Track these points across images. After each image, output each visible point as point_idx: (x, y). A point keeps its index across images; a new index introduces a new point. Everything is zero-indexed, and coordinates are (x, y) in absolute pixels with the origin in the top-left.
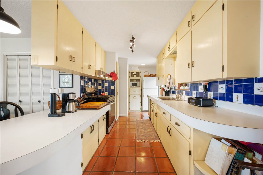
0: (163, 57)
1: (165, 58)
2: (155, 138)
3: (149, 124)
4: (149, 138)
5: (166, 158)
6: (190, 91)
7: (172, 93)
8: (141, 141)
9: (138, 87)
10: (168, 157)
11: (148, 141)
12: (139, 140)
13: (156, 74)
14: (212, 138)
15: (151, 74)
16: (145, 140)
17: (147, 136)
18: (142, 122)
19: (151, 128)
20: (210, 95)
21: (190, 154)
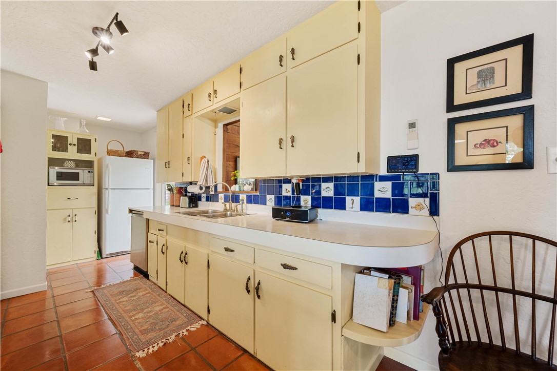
0: (187, 113)
1: (194, 116)
2: (186, 320)
3: (148, 288)
4: (171, 328)
5: (243, 357)
6: (260, 193)
7: (207, 201)
8: (153, 347)
9: (84, 185)
10: (245, 351)
11: (173, 337)
12: (146, 350)
13: (148, 153)
14: (356, 274)
15: (131, 151)
16: (164, 340)
17: (164, 326)
18: (121, 289)
19: (159, 298)
20: (306, 201)
21: (334, 319)
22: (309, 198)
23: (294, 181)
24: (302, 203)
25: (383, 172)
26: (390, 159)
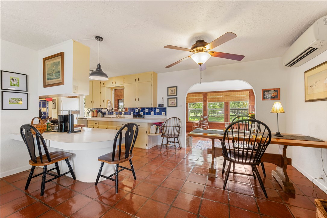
0: (103, 86)
1: (106, 87)
6: (129, 112)
7: (108, 114)
20: (142, 113)
21: (146, 133)
22: (143, 113)
23: (139, 108)
24: (141, 114)
25: (158, 107)
26: (159, 104)
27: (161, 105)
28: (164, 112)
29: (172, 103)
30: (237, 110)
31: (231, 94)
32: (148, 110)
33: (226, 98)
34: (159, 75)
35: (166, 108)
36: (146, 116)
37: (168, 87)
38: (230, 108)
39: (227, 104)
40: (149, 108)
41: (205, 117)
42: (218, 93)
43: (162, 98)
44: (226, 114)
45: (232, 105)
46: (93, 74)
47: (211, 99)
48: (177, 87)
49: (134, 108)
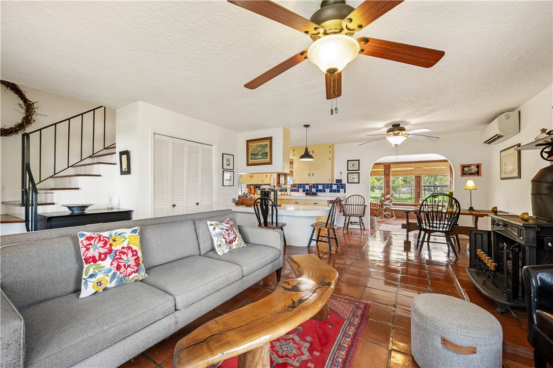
6: (297, 188)
20: (314, 190)
23: (310, 185)
24: (312, 191)
25: (335, 183)
26: (336, 180)
27: (339, 181)
28: (343, 188)
29: (354, 178)
30: (433, 186)
31: (425, 166)
32: (322, 186)
33: (418, 171)
34: (336, 146)
35: (345, 184)
36: (319, 193)
37: (348, 161)
38: (423, 185)
39: (418, 179)
40: (323, 184)
41: (388, 196)
42: (406, 165)
43: (340, 172)
44: (417, 192)
45: (425, 180)
46: (302, 157)
47: (395, 171)
48: (359, 160)
49: (303, 184)
